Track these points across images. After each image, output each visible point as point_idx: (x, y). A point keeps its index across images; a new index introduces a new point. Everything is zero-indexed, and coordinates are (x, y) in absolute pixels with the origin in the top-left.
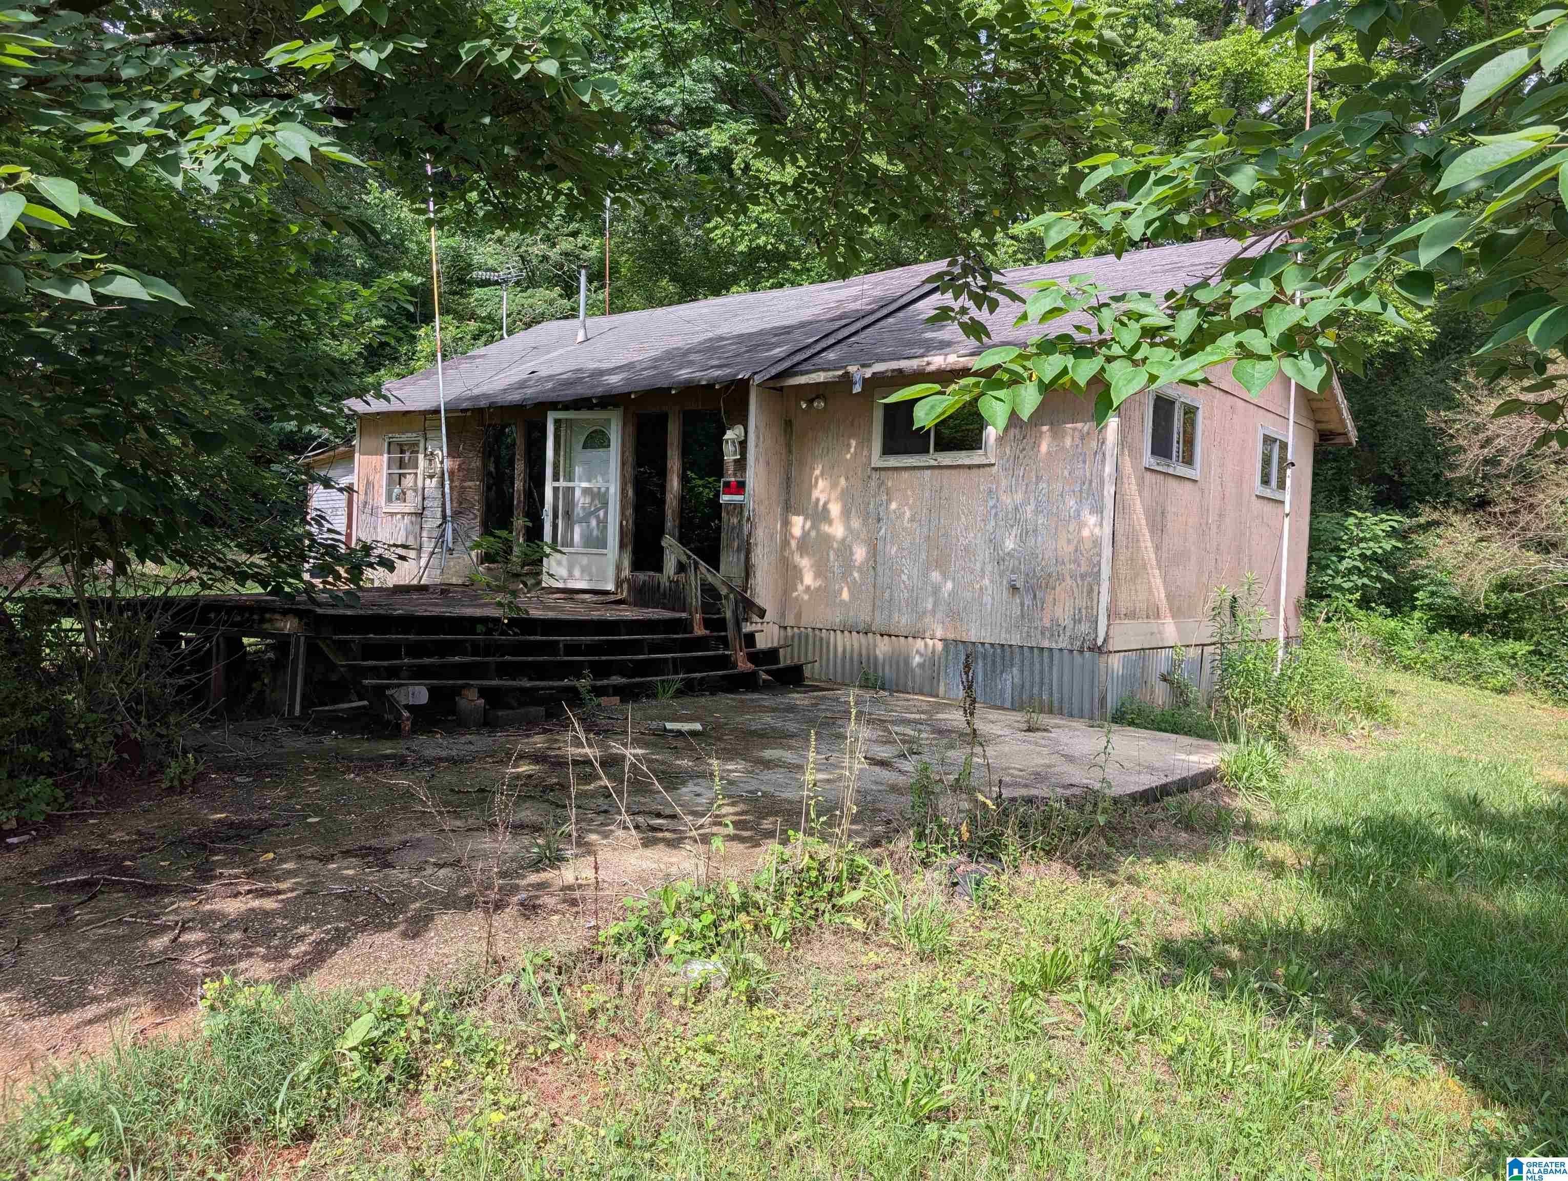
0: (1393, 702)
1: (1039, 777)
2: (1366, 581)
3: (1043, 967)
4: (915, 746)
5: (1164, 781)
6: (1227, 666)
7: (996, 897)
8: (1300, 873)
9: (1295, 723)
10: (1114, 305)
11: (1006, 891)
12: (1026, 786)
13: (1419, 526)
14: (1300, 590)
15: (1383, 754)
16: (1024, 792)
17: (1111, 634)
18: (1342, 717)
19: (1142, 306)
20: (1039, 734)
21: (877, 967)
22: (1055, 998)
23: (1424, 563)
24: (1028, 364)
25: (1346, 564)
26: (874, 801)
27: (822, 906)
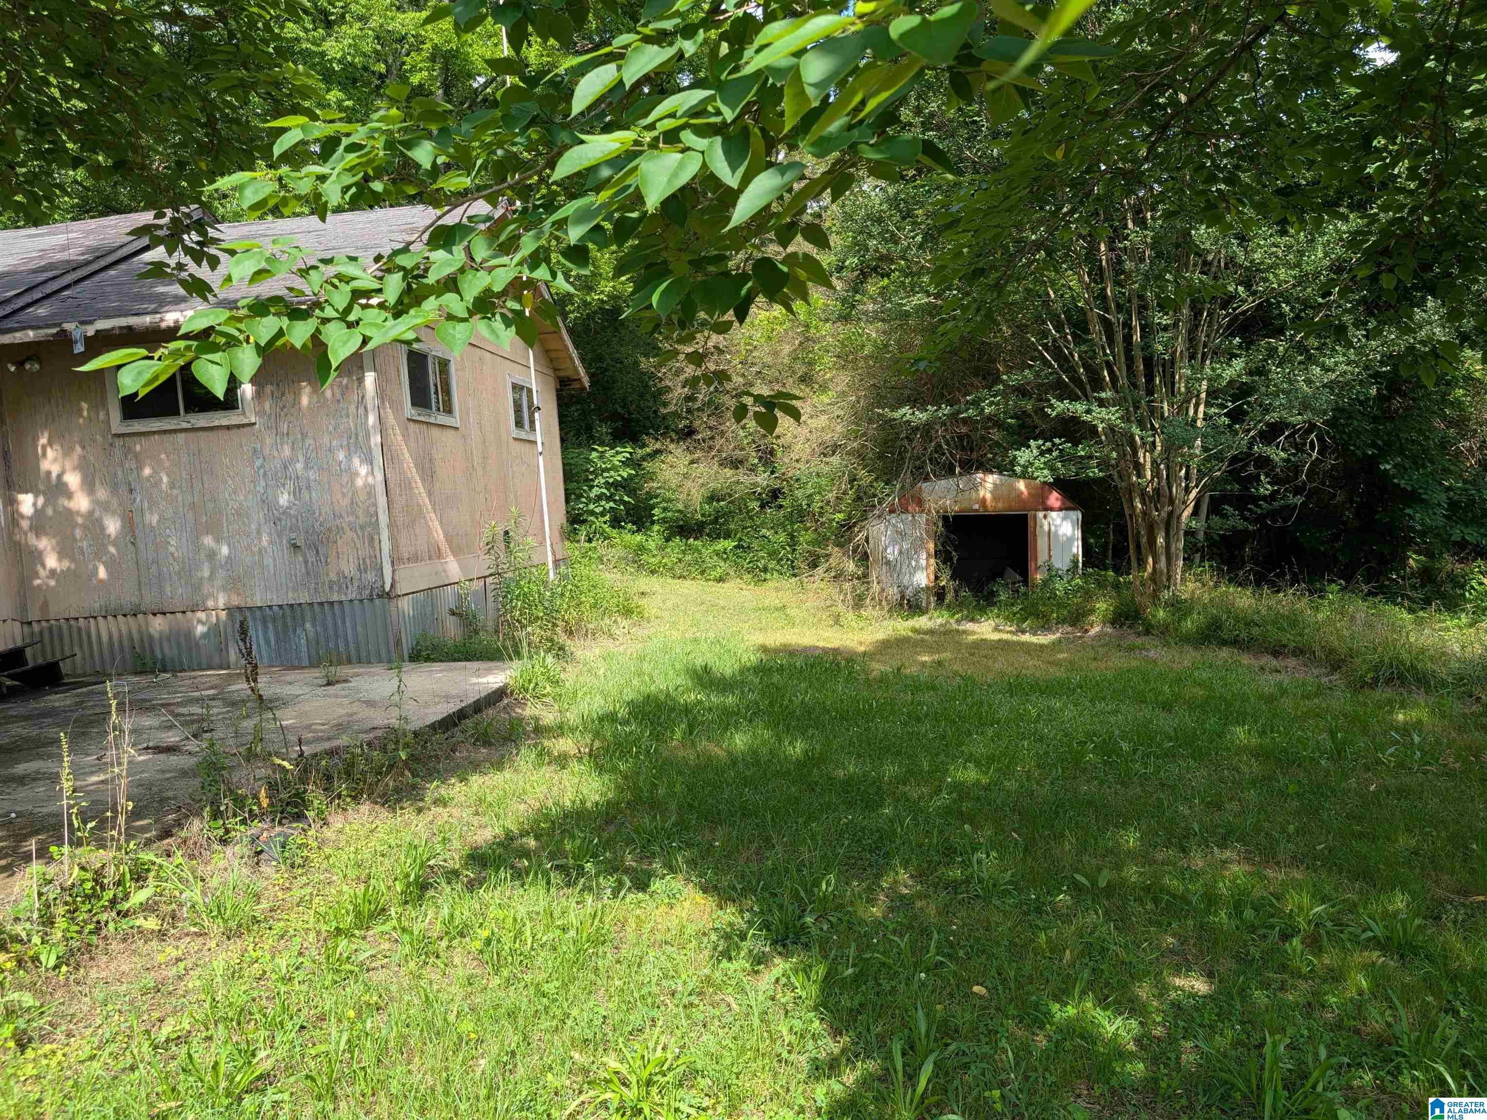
0: (643, 602)
1: (341, 727)
2: (612, 504)
3: (356, 906)
4: (205, 724)
5: (458, 707)
6: (505, 592)
7: (305, 853)
8: (580, 760)
9: (570, 633)
10: (322, 267)
11: (315, 844)
12: (329, 739)
13: (649, 455)
14: (561, 517)
15: (640, 646)
16: (327, 745)
17: (397, 578)
18: (607, 621)
19: (351, 270)
20: (338, 686)
21: (179, 960)
22: (371, 933)
23: (655, 485)
24: (242, 326)
25: (595, 492)
26: (161, 791)
27: (104, 917)
